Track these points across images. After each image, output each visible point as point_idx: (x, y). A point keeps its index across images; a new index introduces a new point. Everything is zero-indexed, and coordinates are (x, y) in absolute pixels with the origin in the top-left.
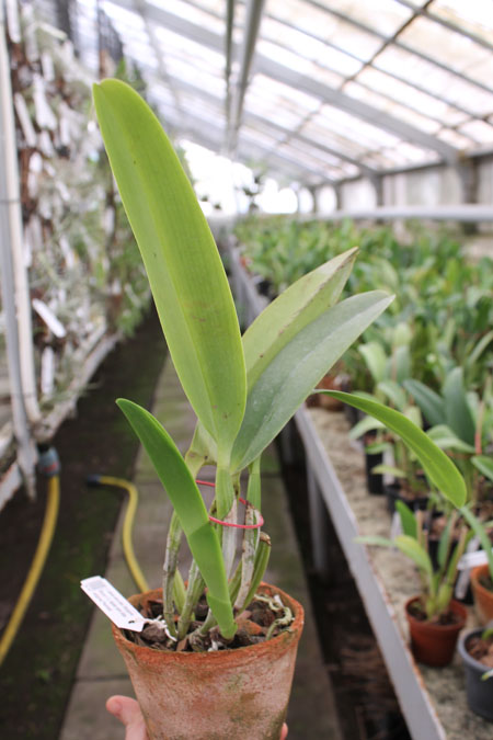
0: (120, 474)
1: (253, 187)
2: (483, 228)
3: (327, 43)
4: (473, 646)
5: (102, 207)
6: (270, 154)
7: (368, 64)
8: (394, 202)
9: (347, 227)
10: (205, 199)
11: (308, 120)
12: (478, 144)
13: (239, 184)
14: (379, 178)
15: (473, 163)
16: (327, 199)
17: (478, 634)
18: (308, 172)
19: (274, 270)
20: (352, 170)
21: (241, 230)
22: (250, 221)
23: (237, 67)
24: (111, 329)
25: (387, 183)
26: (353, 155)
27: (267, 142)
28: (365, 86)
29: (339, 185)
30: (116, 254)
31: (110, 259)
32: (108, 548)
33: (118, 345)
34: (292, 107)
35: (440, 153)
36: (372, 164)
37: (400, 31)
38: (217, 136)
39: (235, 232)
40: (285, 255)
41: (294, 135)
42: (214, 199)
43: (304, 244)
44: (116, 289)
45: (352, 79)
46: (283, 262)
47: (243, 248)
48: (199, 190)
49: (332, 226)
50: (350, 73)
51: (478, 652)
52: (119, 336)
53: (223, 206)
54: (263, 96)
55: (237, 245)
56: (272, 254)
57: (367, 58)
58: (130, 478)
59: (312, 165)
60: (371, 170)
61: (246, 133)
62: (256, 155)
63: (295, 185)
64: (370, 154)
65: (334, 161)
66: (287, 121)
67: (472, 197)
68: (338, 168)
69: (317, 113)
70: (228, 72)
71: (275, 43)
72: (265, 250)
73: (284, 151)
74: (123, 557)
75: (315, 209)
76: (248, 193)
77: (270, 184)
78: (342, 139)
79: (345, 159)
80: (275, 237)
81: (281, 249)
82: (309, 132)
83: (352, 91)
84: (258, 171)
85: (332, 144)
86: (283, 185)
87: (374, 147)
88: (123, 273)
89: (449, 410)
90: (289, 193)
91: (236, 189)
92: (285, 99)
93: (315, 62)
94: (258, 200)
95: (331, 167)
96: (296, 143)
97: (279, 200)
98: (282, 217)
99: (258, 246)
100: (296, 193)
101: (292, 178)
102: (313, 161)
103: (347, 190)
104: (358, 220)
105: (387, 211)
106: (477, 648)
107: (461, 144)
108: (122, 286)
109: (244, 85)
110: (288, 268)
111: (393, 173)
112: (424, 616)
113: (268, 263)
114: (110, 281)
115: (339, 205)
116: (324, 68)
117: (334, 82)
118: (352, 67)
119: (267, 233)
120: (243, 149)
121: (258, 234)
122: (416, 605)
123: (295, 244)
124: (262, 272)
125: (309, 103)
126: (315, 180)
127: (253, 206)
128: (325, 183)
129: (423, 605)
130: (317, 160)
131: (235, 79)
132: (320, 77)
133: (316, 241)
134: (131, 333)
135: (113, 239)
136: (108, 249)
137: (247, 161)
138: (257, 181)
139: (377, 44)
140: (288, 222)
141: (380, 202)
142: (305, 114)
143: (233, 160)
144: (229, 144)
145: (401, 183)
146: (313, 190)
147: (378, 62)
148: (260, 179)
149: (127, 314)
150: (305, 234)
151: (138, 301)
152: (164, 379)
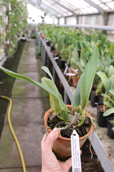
1: (43, 16)
8: (81, 23)
10: (30, 18)
12: (110, 9)
14: (78, 16)
15: (108, 14)
16: (62, 22)
19: (53, 39)
20: (70, 14)
22: (42, 26)
25: (80, 18)
26: (72, 10)
29: (66, 18)
30: (9, 31)
31: (7, 33)
35: (99, 10)
36: (77, 12)
39: (38, 28)
42: (33, 19)
44: (8, 42)
46: (55, 37)
47: (41, 32)
48: (29, 16)
52: (8, 56)
53: (35, 20)
55: (39, 31)
56: (52, 35)
58: (10, 97)
60: (76, 14)
61: (43, 1)
62: (45, 7)
63: (54, 17)
64: (76, 9)
65: (66, 11)
67: (106, 23)
68: (66, 13)
72: (49, 33)
73: (53, 7)
76: (42, 18)
79: (69, 10)
81: (54, 33)
84: (45, 12)
86: (51, 17)
88: (11, 37)
90: (52, 19)
91: (39, 16)
94: (45, 19)
97: (49, 20)
99: (46, 32)
100: (54, 19)
101: (53, 15)
103: (68, 19)
105: (79, 25)
107: (105, 8)
108: (10, 42)
111: (82, 15)
114: (6, 40)
115: (65, 23)
119: (48, 29)
120: (42, 6)
121: (46, 28)
126: (59, 16)
127: (43, 21)
128: (62, 17)
130: (61, 10)
136: (6, 29)
137: (42, 9)
138: (45, 15)
140: (53, 26)
141: (78, 23)
143: (38, 9)
144: (38, 4)
145: (84, 18)
146: (58, 18)
148: (46, 14)
149: (11, 50)
150: (60, 30)
151: (14, 46)
152: (19, 66)
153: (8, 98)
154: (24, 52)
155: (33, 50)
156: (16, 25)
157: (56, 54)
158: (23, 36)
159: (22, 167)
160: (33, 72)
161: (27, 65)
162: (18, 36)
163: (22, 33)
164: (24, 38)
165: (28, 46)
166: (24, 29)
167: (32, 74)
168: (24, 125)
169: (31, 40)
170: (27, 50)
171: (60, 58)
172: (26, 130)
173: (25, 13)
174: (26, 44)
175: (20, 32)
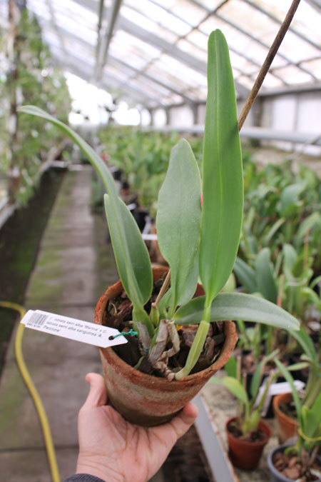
0: (14, 300)
1: (111, 106)
2: (264, 143)
3: (169, 11)
4: (278, 460)
5: (7, 114)
6: (124, 85)
7: (196, 28)
9: (174, 137)
10: (79, 112)
11: (151, 63)
12: (264, 88)
13: (102, 104)
14: (196, 106)
15: (260, 100)
16: (160, 118)
17: (281, 450)
18: (149, 99)
19: (125, 164)
20: (178, 99)
21: (102, 135)
22: (108, 129)
23: (106, 24)
24: (12, 200)
25: (201, 109)
26: (179, 89)
27: (122, 77)
28: (192, 43)
29: (168, 109)
30: (17, 148)
31: (12, 151)
32: (4, 353)
33: (16, 212)
34: (141, 55)
36: (192, 96)
37: (220, 7)
38: (89, 71)
39: (98, 135)
40: (133, 154)
41: (141, 73)
42: (84, 114)
43: (146, 147)
44: (16, 173)
45: (183, 38)
46: (132, 159)
47: (104, 147)
48: (75, 106)
49: (164, 136)
50: (182, 33)
51: (281, 465)
52: (17, 205)
53: (90, 118)
54: (122, 44)
55: (100, 144)
56: (125, 153)
57: (195, 24)
58: (22, 303)
59: (151, 94)
60: (190, 100)
61: (109, 70)
62: (115, 85)
63: (139, 106)
64: (191, 89)
65: (166, 92)
66: (137, 63)
67: (258, 122)
68: (168, 97)
69: (157, 59)
70: (100, 26)
71: (133, 8)
72: (120, 149)
73: (133, 84)
74: (15, 360)
75: (152, 123)
76: (108, 110)
77: (123, 105)
78: (173, 78)
79: (174, 91)
80: (126, 141)
81: (130, 150)
82: (151, 72)
83: (183, 46)
84: (116, 95)
85: (166, 81)
86: (131, 106)
87: (193, 85)
88: (21, 162)
89: (259, 279)
90: (135, 112)
91: (100, 107)
92: (136, 48)
93: (159, 24)
94: (114, 115)
95: (163, 96)
96: (141, 78)
97: (129, 116)
98: (129, 128)
99: (114, 147)
100: (140, 112)
101: (138, 102)
102: (152, 91)
103: (174, 112)
104: (181, 133)
105: (200, 128)
106: (280, 462)
108: (20, 170)
109: (110, 36)
110: (136, 164)
112: (240, 434)
113: (121, 159)
114: (12, 167)
115: (168, 122)
116: (165, 29)
117: (171, 39)
118: (184, 30)
119: (120, 138)
120: (106, 80)
121: (114, 138)
122: (233, 424)
123: (139, 147)
124: (117, 165)
125: (153, 52)
126: (153, 104)
127: (111, 119)
128: (160, 106)
129: (239, 424)
130: (155, 91)
131: (104, 32)
132: (162, 34)
133: (154, 146)
134: (25, 203)
135: (14, 136)
136: (11, 145)
137: (108, 89)
138: (114, 102)
139: (203, 14)
140: (134, 131)
141: (196, 122)
142: (150, 60)
143: (99, 88)
144: (97, 77)
146: (151, 111)
147: (202, 27)
148: (117, 101)
149: (23, 190)
150: (146, 140)
151: (30, 182)
152: (47, 233)
153: (16, 307)
154: (61, 198)
155: (83, 194)
156: (35, 134)
157: (130, 197)
158: (59, 158)
159: (45, 449)
160: (82, 245)
161: (68, 231)
162: (42, 159)
163: (54, 151)
164: (61, 164)
165: (73, 184)
166: (59, 140)
167: (78, 251)
168: (53, 365)
169: (78, 168)
170: (68, 193)
171: (138, 205)
172: (58, 373)
173: (61, 103)
174: (67, 179)
175: (47, 150)
